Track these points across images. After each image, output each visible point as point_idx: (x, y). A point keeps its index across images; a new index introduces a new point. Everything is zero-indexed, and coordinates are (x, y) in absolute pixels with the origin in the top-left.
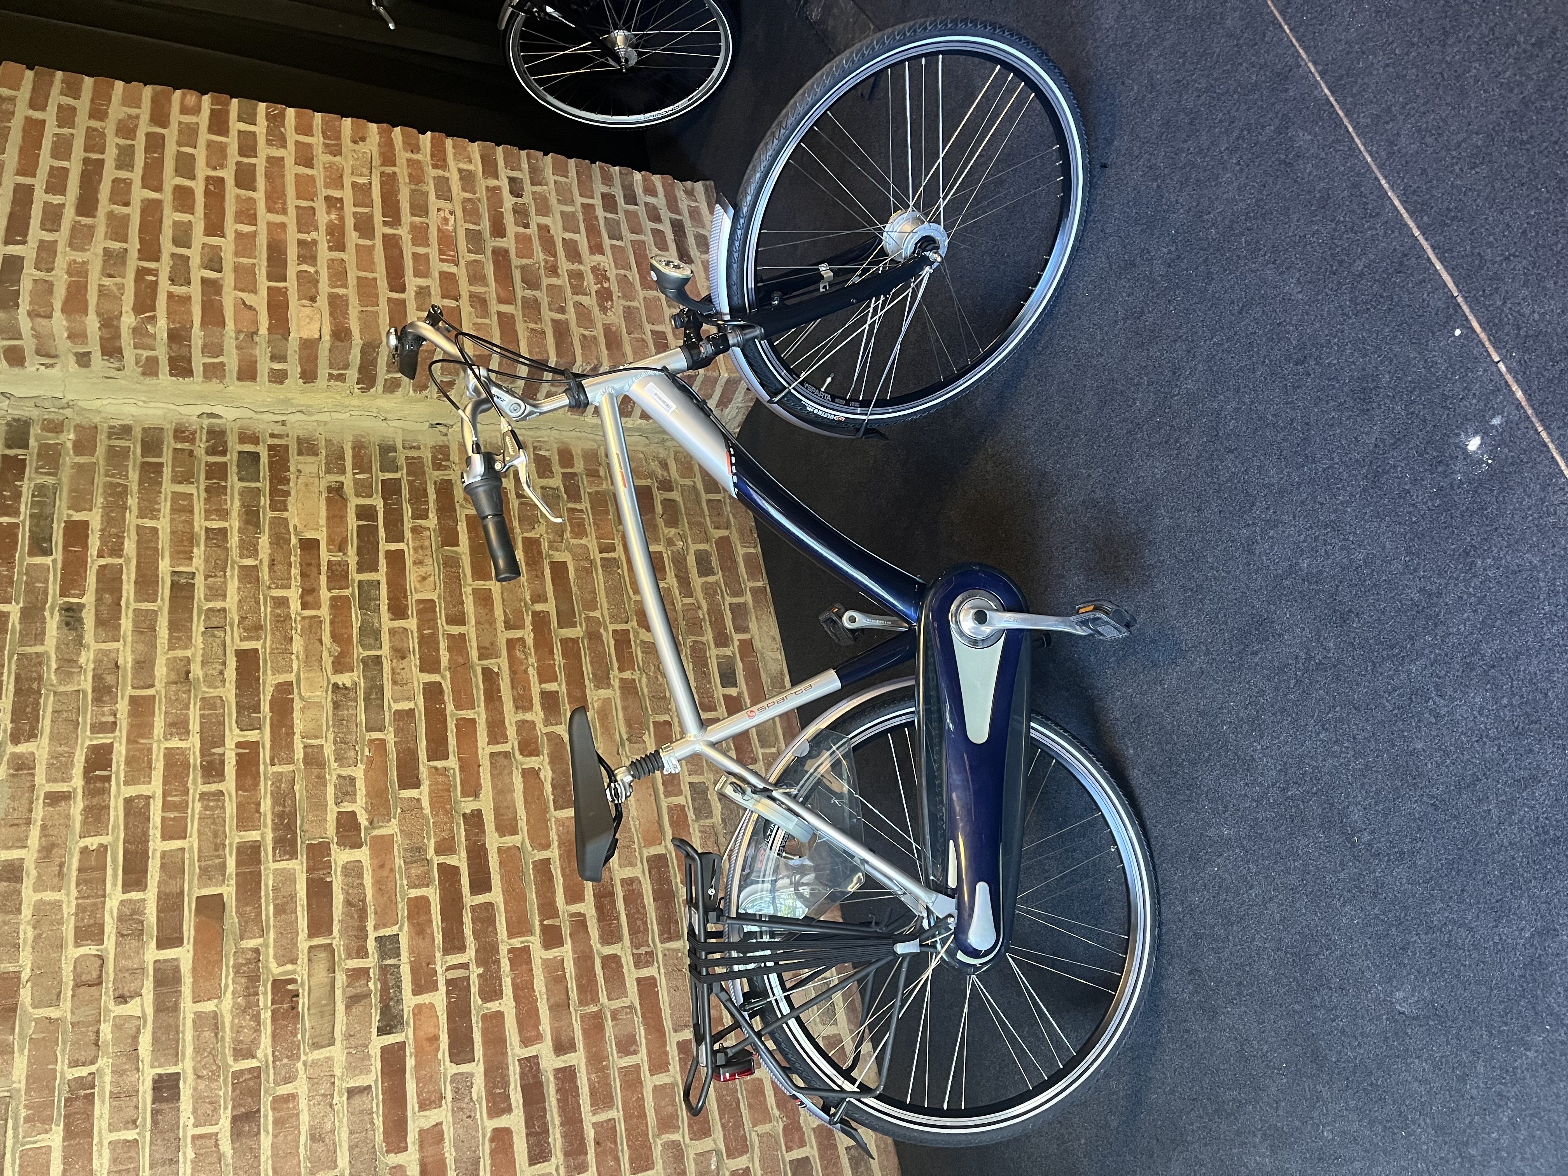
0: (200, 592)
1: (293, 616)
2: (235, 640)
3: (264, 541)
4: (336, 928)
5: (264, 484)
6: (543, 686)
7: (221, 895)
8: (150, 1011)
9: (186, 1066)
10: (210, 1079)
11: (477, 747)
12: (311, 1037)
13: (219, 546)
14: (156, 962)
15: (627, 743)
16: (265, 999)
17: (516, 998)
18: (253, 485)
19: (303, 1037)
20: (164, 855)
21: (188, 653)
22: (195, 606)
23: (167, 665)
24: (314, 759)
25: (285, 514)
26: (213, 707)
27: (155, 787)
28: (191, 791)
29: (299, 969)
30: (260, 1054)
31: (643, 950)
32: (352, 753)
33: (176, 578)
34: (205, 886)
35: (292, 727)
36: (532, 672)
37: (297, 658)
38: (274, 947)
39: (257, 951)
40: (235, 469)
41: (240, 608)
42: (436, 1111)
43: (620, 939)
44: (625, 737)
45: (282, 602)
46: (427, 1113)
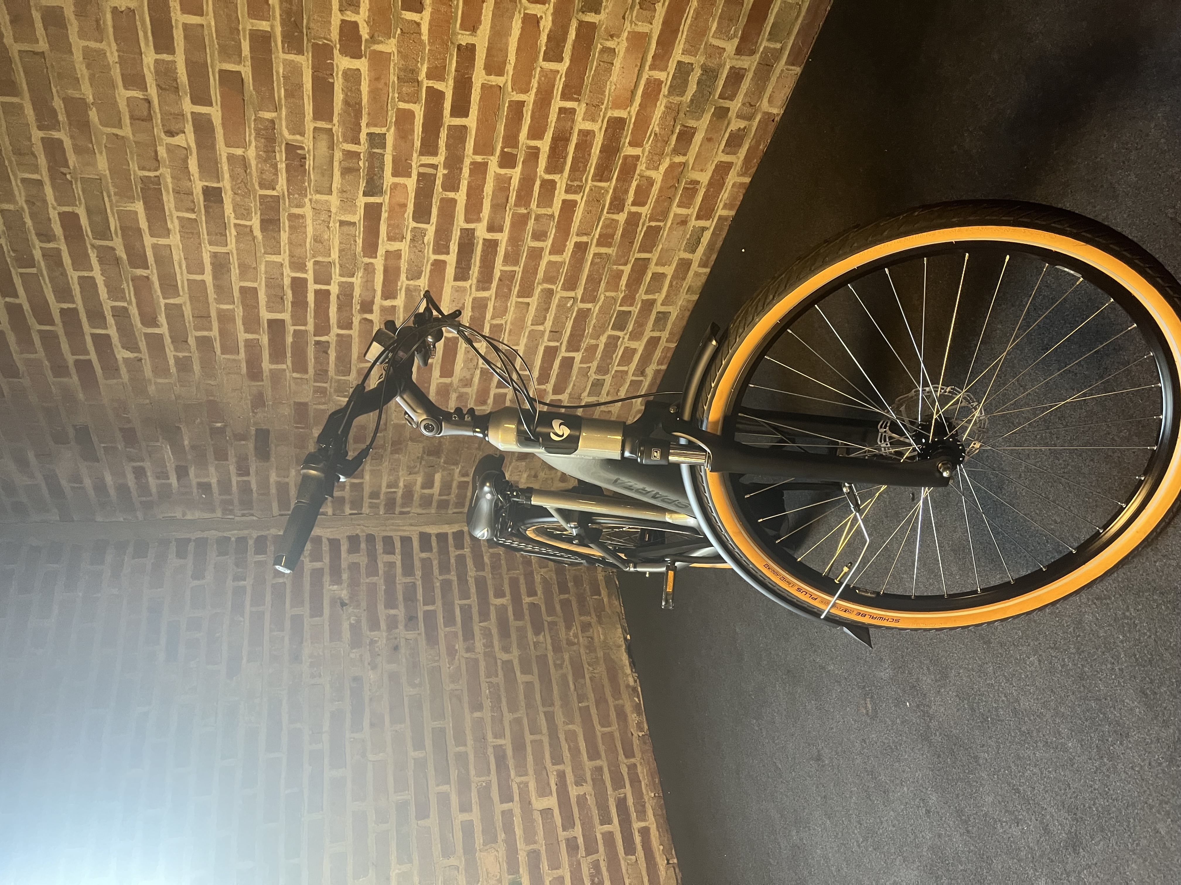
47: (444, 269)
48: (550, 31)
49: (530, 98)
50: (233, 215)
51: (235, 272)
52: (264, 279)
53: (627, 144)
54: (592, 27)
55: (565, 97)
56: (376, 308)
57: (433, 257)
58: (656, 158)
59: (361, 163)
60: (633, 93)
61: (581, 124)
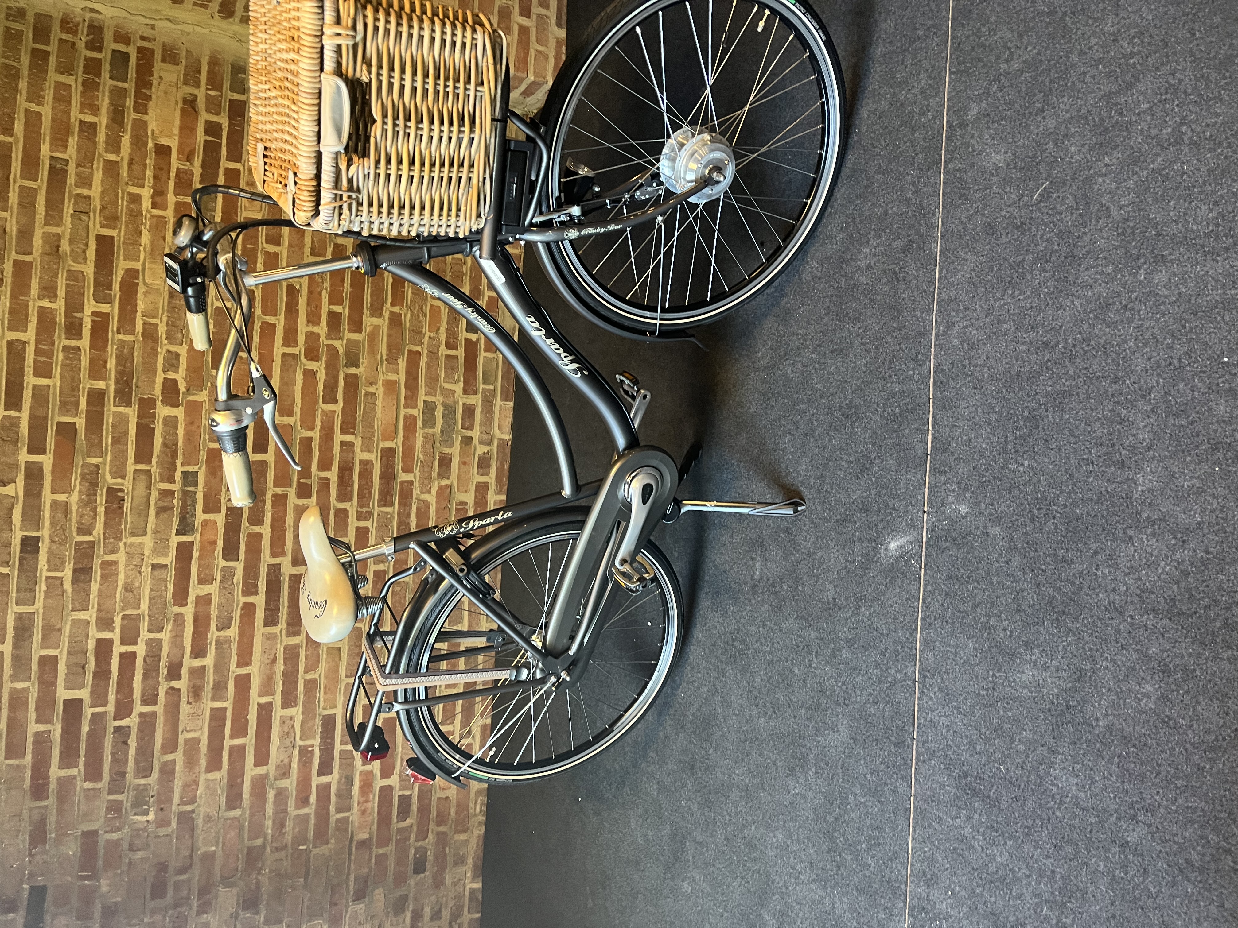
0: (71, 179)
1: (144, 213)
2: (97, 228)
3: (126, 140)
4: (154, 461)
5: (130, 86)
6: (331, 307)
7: (75, 424)
8: (21, 493)
9: (45, 533)
10: (60, 544)
11: (273, 346)
12: (130, 528)
13: (89, 139)
14: (26, 462)
15: (385, 363)
16: (101, 499)
17: (272, 527)
18: (121, 84)
19: (125, 527)
20: (34, 387)
21: (59, 230)
22: (67, 190)
23: (43, 237)
24: (150, 334)
25: (146, 118)
26: (76, 279)
27: (30, 335)
28: (56, 343)
29: (126, 483)
30: (95, 533)
31: (365, 510)
32: (179, 335)
33: (53, 163)
34: (64, 415)
35: (136, 305)
36: (325, 294)
37: (144, 249)
38: (110, 465)
39: (97, 466)
40: (108, 67)
41: (102, 198)
42: (209, 586)
43: (351, 500)
44: (385, 357)
45: (136, 199)
46: (202, 586)
47: (254, 614)
48: (325, 380)
49: (316, 434)
50: (46, 567)
51: (37, 637)
52: (67, 644)
53: (400, 471)
54: (356, 376)
55: (343, 432)
56: (184, 671)
57: (243, 600)
58: (426, 482)
59: (175, 501)
60: (396, 426)
61: (360, 455)
